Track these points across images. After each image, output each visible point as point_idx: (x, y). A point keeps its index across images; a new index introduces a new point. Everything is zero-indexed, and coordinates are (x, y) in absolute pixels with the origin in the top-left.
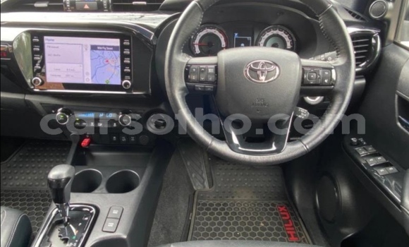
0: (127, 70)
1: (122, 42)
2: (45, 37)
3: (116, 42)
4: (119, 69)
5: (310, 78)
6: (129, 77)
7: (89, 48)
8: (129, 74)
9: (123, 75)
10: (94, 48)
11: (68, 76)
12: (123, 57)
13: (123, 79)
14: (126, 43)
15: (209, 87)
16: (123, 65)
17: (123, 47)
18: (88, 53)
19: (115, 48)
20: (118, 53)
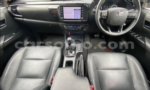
0: (82, 15)
1: (81, 8)
2: (64, 7)
3: (80, 8)
4: (80, 15)
5: (129, 15)
6: (82, 17)
7: (74, 10)
8: (83, 16)
9: (81, 16)
10: (75, 10)
11: (68, 17)
12: (81, 11)
13: (81, 17)
14: (83, 8)
15: (105, 18)
16: (81, 14)
17: (82, 9)
18: (73, 11)
19: (80, 10)
20: (80, 11)
